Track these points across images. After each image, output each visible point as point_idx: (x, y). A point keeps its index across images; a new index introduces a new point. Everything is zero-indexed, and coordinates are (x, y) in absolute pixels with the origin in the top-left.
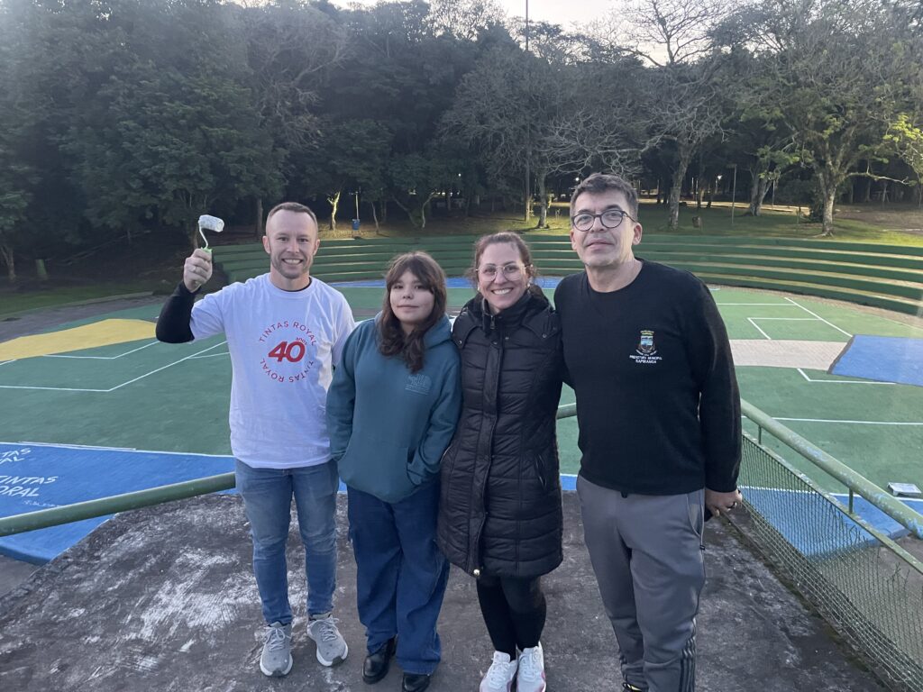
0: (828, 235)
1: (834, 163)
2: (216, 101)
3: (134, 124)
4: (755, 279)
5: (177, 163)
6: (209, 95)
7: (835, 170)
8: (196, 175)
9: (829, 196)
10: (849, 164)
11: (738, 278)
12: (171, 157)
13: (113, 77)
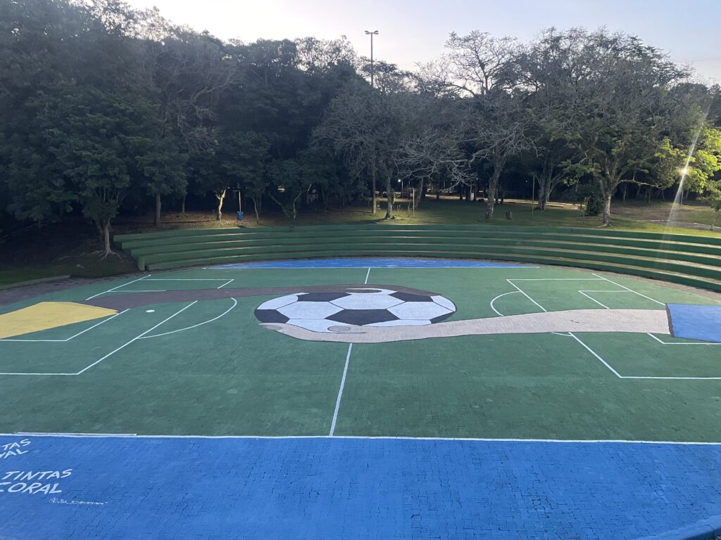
0: (608, 226)
1: (611, 173)
2: (132, 114)
3: (59, 132)
4: (562, 259)
5: (98, 165)
6: (126, 109)
7: (611, 178)
8: (115, 176)
9: (607, 197)
10: (621, 174)
11: (549, 258)
12: (92, 161)
13: (40, 92)
